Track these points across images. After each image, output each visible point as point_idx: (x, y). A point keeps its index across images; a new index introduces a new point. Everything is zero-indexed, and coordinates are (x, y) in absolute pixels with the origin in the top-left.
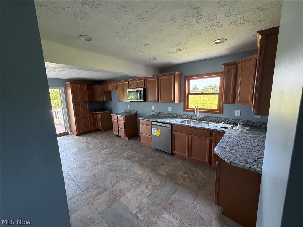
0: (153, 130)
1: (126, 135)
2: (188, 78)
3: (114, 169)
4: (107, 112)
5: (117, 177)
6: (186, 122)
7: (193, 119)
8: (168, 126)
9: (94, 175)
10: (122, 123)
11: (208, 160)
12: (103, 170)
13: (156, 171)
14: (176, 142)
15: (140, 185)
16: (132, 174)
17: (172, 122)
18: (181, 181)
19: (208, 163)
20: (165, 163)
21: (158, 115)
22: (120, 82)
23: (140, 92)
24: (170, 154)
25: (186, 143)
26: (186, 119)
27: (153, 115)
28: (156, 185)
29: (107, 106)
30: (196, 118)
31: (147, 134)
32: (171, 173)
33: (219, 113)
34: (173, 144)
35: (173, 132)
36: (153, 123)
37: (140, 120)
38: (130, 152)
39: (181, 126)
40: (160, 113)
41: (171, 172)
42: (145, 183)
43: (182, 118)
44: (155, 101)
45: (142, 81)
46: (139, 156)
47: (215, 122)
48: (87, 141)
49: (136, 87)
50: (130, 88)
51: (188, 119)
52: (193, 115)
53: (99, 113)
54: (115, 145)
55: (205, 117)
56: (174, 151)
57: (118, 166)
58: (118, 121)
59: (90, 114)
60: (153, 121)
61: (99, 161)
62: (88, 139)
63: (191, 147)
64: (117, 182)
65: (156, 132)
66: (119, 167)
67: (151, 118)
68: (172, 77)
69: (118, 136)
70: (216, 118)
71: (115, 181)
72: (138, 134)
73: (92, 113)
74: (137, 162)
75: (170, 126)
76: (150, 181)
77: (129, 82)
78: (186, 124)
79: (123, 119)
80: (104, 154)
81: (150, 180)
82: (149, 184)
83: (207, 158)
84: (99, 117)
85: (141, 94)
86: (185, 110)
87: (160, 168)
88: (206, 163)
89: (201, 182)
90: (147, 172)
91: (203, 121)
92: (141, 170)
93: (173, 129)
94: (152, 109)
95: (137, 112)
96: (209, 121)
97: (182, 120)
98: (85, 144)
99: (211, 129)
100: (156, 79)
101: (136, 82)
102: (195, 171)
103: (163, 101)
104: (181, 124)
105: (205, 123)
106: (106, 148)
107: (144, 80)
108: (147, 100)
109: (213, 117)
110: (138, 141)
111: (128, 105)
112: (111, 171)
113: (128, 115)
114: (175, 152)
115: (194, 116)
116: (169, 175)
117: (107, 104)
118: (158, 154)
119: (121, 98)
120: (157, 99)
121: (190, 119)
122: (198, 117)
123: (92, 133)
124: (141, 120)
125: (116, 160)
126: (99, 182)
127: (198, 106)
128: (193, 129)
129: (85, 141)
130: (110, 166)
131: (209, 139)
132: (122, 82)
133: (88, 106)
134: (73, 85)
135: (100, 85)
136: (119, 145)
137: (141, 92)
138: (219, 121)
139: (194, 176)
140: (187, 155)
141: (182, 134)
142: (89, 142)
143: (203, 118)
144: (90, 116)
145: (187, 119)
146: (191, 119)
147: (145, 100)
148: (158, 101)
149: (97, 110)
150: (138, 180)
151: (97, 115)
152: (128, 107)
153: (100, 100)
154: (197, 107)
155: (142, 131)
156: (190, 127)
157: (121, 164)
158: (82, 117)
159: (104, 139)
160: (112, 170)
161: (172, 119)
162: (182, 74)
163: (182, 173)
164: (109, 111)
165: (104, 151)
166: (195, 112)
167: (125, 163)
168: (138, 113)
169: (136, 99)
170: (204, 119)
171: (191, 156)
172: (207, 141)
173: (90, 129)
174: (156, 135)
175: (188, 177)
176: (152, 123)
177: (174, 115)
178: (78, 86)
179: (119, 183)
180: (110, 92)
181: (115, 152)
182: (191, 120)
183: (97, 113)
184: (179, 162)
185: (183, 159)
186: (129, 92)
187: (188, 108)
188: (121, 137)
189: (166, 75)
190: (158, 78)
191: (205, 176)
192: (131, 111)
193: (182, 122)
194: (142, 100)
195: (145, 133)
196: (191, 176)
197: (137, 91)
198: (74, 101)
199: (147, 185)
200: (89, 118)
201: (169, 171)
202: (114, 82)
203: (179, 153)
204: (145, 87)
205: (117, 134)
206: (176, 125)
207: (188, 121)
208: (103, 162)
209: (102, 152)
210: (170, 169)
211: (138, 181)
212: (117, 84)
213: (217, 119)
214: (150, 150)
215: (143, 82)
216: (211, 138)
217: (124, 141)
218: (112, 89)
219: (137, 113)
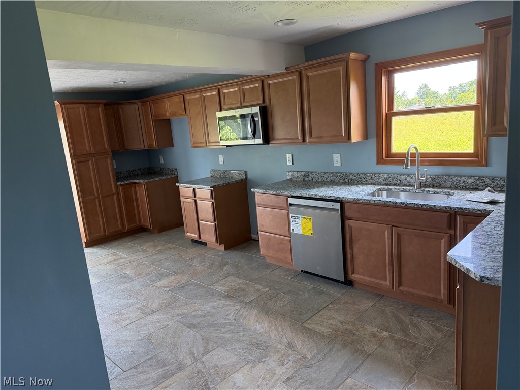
0: (291, 220)
1: (220, 239)
2: (389, 68)
3: (194, 322)
4: (164, 177)
5: (206, 340)
6: (385, 193)
7: (405, 185)
8: (332, 207)
9: (148, 338)
10: (206, 206)
11: (446, 292)
12: (168, 325)
13: (306, 325)
14: (356, 250)
15: (264, 357)
16: (242, 333)
17: (342, 196)
18: (371, 347)
19: (446, 302)
20: (330, 306)
21: (304, 180)
22: (194, 92)
23: (253, 118)
24: (342, 283)
25: (385, 251)
26: (386, 187)
27: (291, 180)
28: (305, 357)
29: (162, 161)
30: (412, 181)
31: (278, 232)
32: (346, 329)
33: (479, 164)
34: (349, 256)
35: (348, 223)
36: (291, 201)
37: (256, 194)
38: (235, 282)
39: (368, 203)
40: (312, 172)
41: (346, 326)
42: (278, 352)
43: (374, 184)
44: (296, 141)
45: (257, 85)
46: (258, 290)
47: (466, 189)
48: (116, 260)
49: (239, 105)
50: (223, 107)
51: (390, 185)
52: (404, 175)
53: (142, 181)
54: (191, 265)
55: (440, 176)
56: (353, 275)
57: (204, 316)
58: (195, 201)
59: (116, 186)
60: (293, 197)
61: (156, 305)
62: (117, 255)
63: (398, 261)
64: (206, 352)
65: (301, 226)
66: (209, 318)
67: (285, 189)
68: (341, 68)
69: (199, 243)
70: (470, 177)
71: (201, 349)
72: (252, 235)
73: (124, 185)
74: (254, 304)
75: (337, 206)
76: (291, 348)
77: (219, 90)
78: (384, 197)
79: (209, 196)
80: (167, 290)
81: (290, 345)
82: (289, 356)
83: (442, 287)
84: (142, 193)
85: (254, 123)
86: (380, 161)
87: (316, 318)
88: (442, 301)
89: (425, 348)
90: (280, 329)
91: (431, 190)
92: (266, 323)
93: (348, 213)
94: (288, 163)
95: (246, 175)
96: (451, 187)
97: (372, 188)
98: (112, 266)
99: (451, 208)
100: (294, 77)
101: (239, 89)
102: (411, 323)
103: (316, 140)
104: (370, 198)
105: (438, 193)
106: (168, 275)
107: (262, 81)
108: (273, 139)
109: (461, 177)
110: (253, 252)
111: (221, 157)
112: (189, 327)
113: (222, 182)
114: (354, 277)
115: (408, 175)
116: (340, 333)
117: (161, 158)
118: (309, 284)
119: (200, 137)
120: (299, 136)
121: (395, 184)
122: (418, 179)
123: (127, 239)
124: (259, 195)
125: (198, 301)
126: (163, 352)
127: (416, 148)
128: (401, 210)
129: (110, 259)
130: (185, 316)
131: (446, 237)
132: (200, 91)
133: (110, 164)
134: (67, 109)
135: (139, 104)
136: (203, 266)
137: (256, 119)
138: (477, 185)
139: (407, 335)
140: (388, 282)
141: (372, 226)
142: (121, 260)
143: (433, 179)
144: (118, 193)
145: (386, 185)
146: (399, 185)
147: (266, 140)
148: (304, 140)
149: (134, 175)
150: (258, 346)
151: (137, 188)
152: (221, 162)
153: (142, 146)
154: (413, 151)
155: (263, 226)
156: (394, 205)
157: (213, 311)
158: (96, 193)
159: (159, 252)
160: (191, 326)
161: (344, 188)
162: (369, 56)
163: (375, 330)
164: (169, 177)
165: (164, 282)
166: (407, 165)
167: (222, 308)
168: (249, 176)
169: (241, 139)
170: (435, 184)
171: (400, 284)
172: (443, 241)
173: (120, 227)
174: (301, 233)
175: (391, 337)
176: (289, 202)
177: (351, 177)
178: (81, 109)
179: (211, 354)
180: (168, 122)
181: (193, 284)
182: (398, 187)
183: (135, 183)
184: (366, 304)
185: (378, 294)
186: (221, 119)
187: (389, 154)
188: (205, 244)
189: (323, 65)
190: (300, 73)
191: (439, 335)
192: (230, 174)
193: (373, 194)
194: (260, 141)
195: (269, 231)
196: (398, 336)
197: (243, 117)
198: (74, 152)
199: (282, 357)
200: (115, 196)
201: (339, 325)
202: (176, 92)
203: (367, 279)
204: (264, 102)
205: (195, 236)
206: (356, 202)
207: (389, 192)
208: (165, 308)
209: (159, 284)
210: (342, 318)
211: (259, 349)
212: (187, 97)
213: (471, 180)
214: (287, 275)
215: (260, 89)
216: (452, 232)
217: (216, 255)
218: (175, 114)
219: (246, 178)
